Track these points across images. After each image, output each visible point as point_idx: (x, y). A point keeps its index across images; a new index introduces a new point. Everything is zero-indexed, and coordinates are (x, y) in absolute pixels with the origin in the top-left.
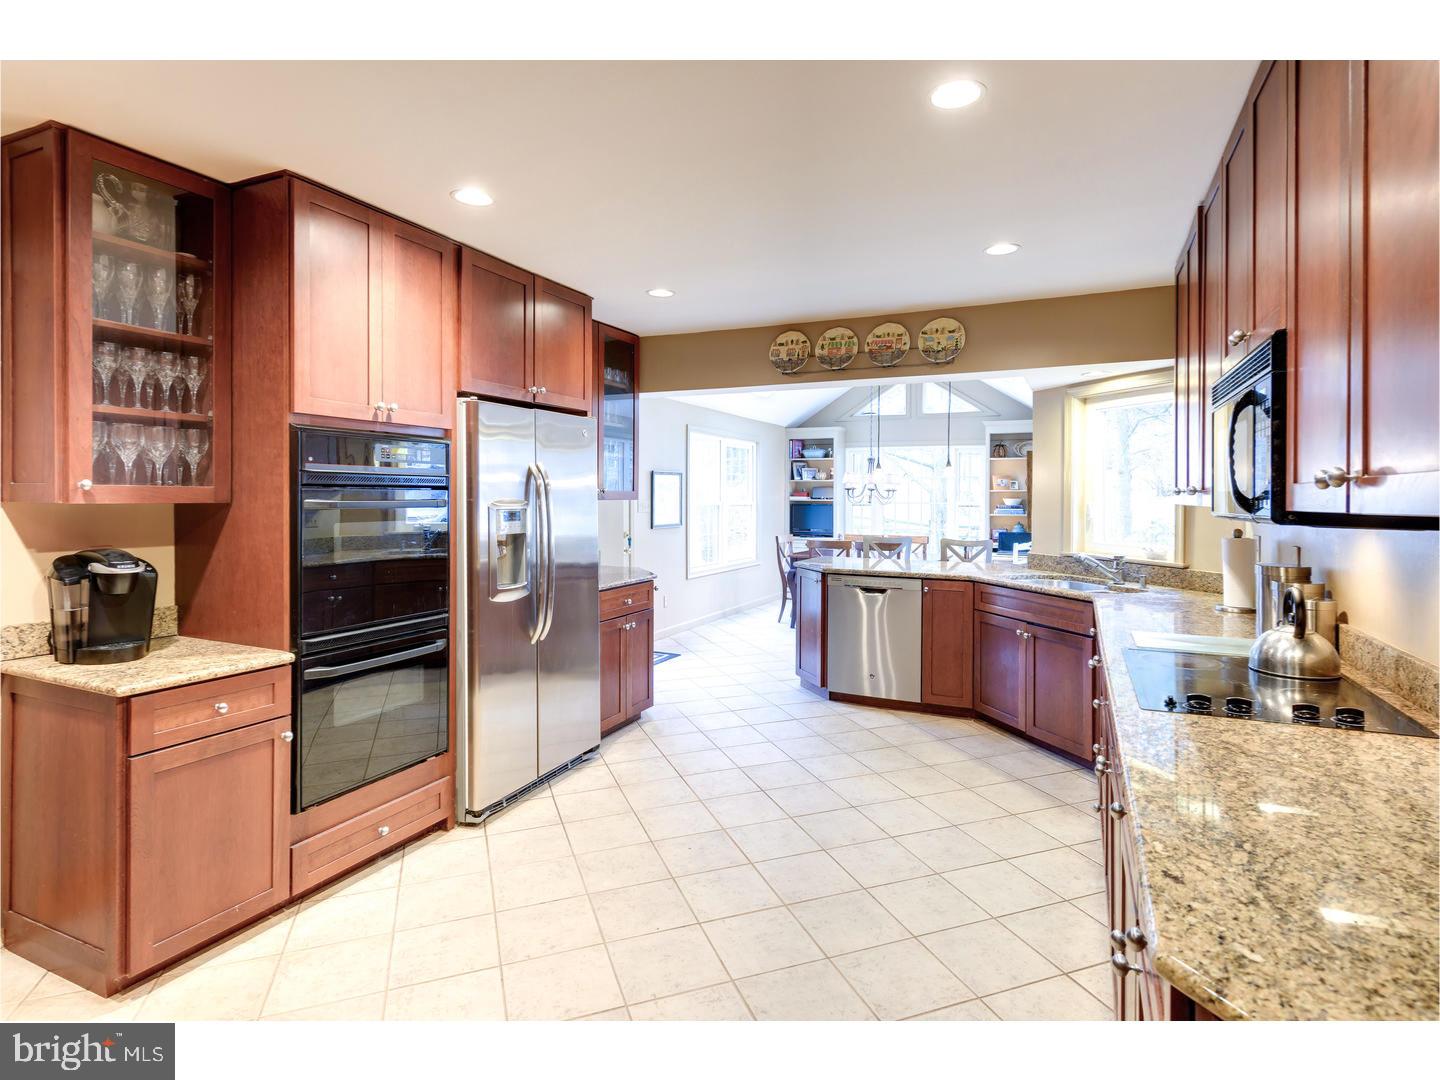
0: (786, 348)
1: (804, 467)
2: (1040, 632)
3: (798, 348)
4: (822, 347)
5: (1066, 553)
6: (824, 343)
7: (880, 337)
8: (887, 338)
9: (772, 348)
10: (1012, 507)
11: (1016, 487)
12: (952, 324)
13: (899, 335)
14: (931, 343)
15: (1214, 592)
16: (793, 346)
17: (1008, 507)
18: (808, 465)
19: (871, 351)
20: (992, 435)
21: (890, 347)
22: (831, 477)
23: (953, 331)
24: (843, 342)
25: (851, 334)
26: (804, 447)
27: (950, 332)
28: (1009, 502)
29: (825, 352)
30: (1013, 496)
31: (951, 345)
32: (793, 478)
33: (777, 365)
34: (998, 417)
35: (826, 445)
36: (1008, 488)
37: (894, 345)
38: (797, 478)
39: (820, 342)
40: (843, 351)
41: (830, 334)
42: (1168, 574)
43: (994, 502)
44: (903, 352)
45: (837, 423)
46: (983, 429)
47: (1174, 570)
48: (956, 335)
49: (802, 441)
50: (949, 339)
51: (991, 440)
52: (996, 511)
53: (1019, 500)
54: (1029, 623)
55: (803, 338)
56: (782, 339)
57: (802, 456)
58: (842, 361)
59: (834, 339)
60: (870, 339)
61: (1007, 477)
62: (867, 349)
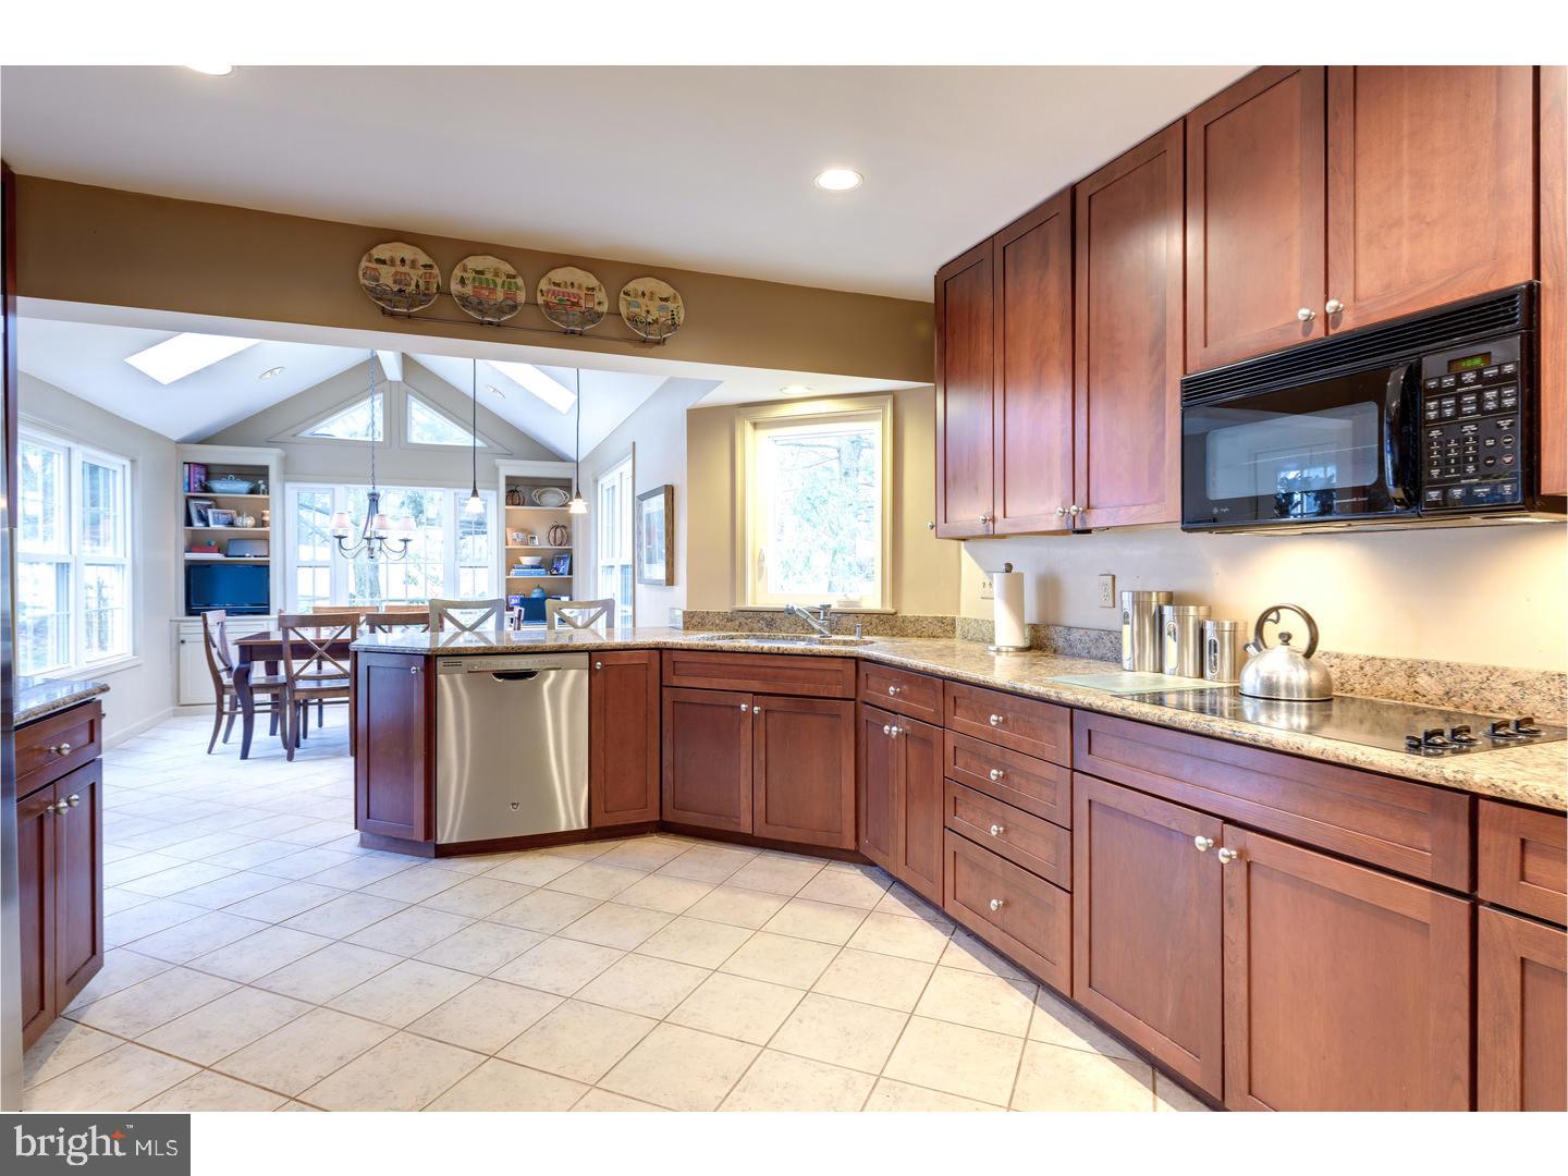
0: (393, 270)
1: (210, 507)
2: (775, 703)
3: (415, 275)
4: (462, 281)
5: (739, 606)
6: (465, 275)
7: (558, 285)
8: (570, 290)
9: (364, 263)
10: (533, 567)
11: (536, 542)
12: (665, 289)
13: (588, 289)
14: (637, 310)
15: (929, 636)
16: (405, 269)
17: (527, 567)
18: (216, 504)
19: (547, 304)
20: (508, 478)
21: (577, 304)
22: (264, 524)
23: (666, 300)
24: (499, 281)
25: (512, 271)
26: (208, 476)
27: (661, 299)
28: (526, 560)
29: (468, 290)
30: (530, 553)
31: (664, 317)
32: (189, 522)
33: (377, 294)
34: (510, 455)
35: (256, 476)
36: (522, 543)
37: (582, 302)
38: (198, 525)
39: (458, 272)
40: (500, 295)
41: (474, 262)
42: (875, 621)
43: (511, 562)
44: (600, 315)
45: (270, 443)
46: (496, 470)
47: (882, 617)
48: (671, 305)
49: (206, 466)
50: (661, 308)
51: (507, 485)
52: (513, 571)
53: (539, 558)
54: (755, 694)
55: (423, 259)
56: (382, 251)
57: (207, 489)
58: (501, 310)
59: (481, 273)
60: (543, 285)
61: (523, 530)
62: (540, 300)
